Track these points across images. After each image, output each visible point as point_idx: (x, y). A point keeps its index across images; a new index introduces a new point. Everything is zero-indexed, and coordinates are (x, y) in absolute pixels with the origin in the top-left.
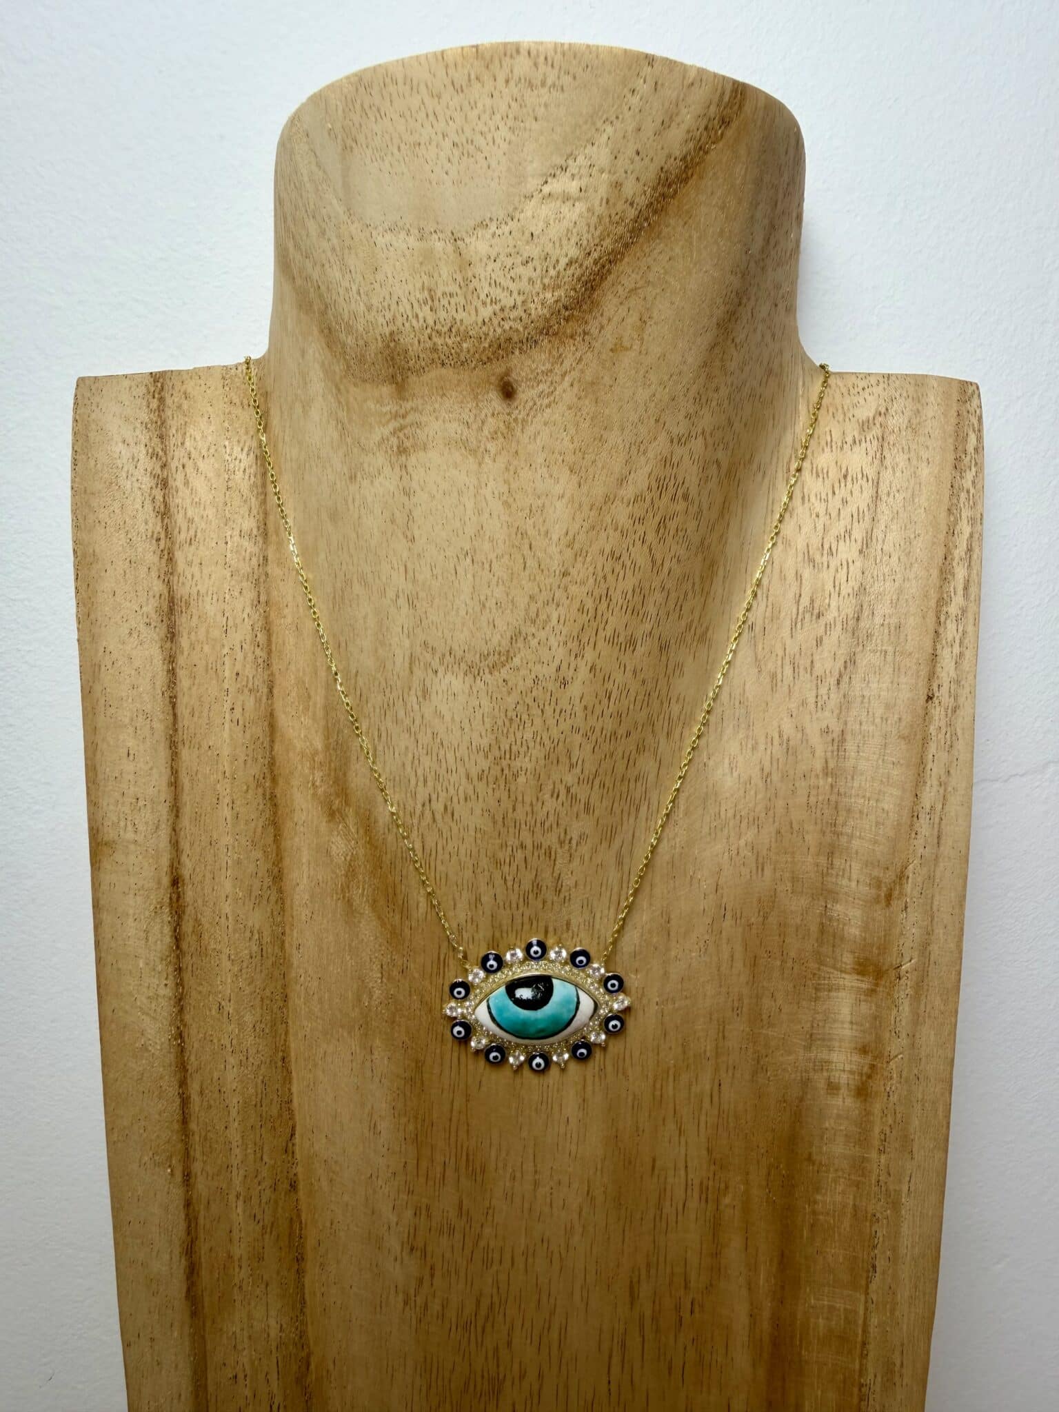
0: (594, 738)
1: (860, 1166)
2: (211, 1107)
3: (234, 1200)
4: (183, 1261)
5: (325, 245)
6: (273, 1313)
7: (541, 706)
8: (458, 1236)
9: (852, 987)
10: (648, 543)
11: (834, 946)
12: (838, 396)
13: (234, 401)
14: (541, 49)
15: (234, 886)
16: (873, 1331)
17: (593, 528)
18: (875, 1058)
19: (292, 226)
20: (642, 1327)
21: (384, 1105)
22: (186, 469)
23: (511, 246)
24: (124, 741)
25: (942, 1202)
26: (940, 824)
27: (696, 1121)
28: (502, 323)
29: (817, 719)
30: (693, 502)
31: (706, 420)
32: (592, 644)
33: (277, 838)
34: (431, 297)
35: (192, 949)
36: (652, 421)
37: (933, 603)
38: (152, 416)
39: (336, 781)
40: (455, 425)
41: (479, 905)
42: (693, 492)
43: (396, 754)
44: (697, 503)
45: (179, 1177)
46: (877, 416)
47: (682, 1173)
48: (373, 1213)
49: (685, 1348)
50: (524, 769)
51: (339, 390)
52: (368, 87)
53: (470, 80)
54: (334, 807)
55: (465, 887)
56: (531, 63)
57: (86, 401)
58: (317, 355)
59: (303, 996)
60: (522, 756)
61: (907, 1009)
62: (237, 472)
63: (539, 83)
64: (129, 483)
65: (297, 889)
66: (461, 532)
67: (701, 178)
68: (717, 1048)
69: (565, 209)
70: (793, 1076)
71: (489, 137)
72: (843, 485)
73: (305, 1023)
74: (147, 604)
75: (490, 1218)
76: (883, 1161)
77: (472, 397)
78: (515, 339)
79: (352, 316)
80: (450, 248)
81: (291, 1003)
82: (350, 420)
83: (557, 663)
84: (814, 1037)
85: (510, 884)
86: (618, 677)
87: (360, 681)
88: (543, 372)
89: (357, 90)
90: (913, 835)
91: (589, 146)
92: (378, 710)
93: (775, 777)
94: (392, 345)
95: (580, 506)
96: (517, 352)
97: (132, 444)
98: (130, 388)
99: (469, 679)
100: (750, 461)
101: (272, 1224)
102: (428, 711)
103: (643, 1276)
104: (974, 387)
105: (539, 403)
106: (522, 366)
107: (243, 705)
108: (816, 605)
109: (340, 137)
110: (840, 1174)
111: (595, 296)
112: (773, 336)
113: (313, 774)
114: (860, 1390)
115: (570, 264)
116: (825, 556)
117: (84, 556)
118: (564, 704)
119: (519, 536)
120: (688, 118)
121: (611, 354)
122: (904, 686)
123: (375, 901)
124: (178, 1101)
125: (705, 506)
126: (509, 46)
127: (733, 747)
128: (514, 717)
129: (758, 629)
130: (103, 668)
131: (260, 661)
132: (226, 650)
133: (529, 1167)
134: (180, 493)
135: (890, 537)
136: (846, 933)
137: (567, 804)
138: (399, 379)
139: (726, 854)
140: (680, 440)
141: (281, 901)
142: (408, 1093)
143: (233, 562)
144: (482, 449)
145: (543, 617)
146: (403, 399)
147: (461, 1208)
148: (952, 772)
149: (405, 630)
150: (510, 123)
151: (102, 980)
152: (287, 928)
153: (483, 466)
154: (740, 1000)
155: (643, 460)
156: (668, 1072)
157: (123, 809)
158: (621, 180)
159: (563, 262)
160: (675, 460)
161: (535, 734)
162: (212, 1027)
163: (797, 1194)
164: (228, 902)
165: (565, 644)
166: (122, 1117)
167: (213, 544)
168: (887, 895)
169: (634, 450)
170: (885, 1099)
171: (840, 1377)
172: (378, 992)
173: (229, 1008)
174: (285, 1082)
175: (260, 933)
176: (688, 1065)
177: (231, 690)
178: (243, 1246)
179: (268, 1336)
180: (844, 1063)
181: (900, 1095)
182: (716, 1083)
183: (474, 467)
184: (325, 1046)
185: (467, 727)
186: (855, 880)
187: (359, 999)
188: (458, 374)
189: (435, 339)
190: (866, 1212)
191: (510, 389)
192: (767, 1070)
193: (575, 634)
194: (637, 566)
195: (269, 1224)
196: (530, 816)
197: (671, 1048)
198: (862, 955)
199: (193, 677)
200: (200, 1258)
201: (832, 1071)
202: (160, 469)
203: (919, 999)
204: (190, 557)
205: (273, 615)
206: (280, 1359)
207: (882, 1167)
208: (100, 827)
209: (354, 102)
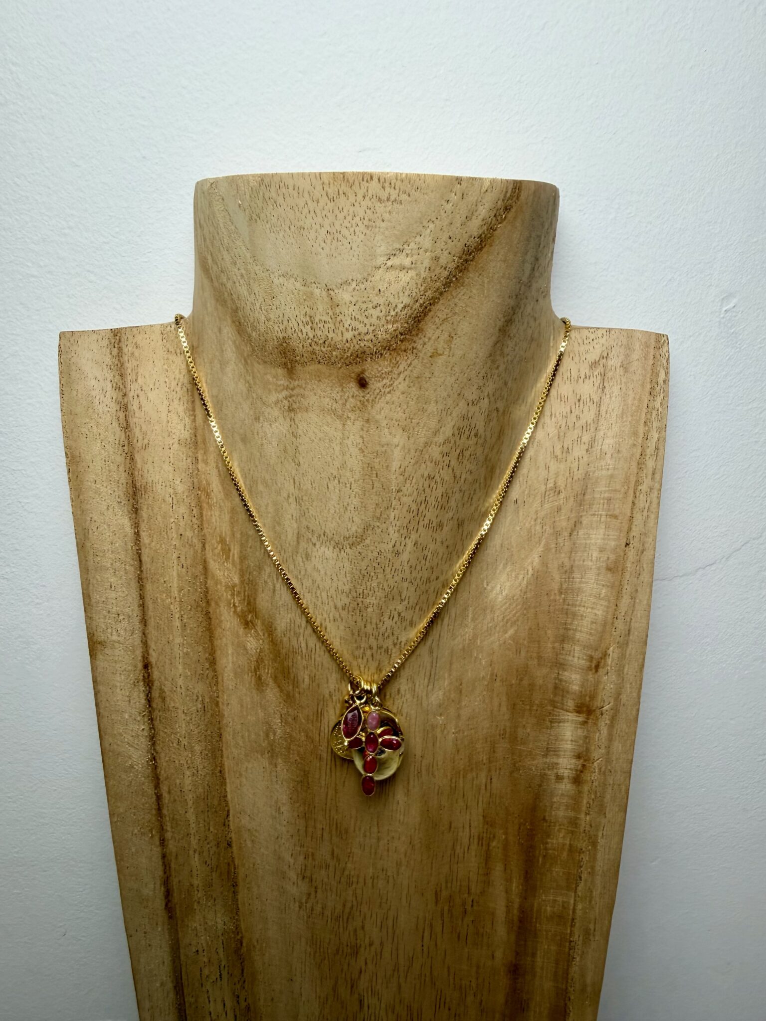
0: (416, 585)
1: (574, 822)
2: (176, 800)
3: (193, 853)
4: (163, 889)
5: (236, 270)
6: (219, 915)
7: (383, 568)
8: (331, 869)
9: (573, 720)
10: (452, 466)
11: (563, 696)
12: (576, 344)
13: (171, 350)
15: (185, 668)
16: (579, 913)
17: (417, 463)
18: (585, 760)
20: (442, 915)
21: (285, 797)
22: (140, 397)
23: (365, 296)
24: (107, 578)
25: (621, 841)
27: (477, 800)
28: (359, 342)
29: (557, 559)
30: (480, 437)
31: (490, 387)
32: (415, 529)
33: (211, 639)
34: (312, 321)
35: (159, 707)
36: (456, 395)
38: (114, 360)
39: (249, 603)
40: (328, 399)
42: (481, 431)
44: (483, 437)
45: (157, 840)
46: (601, 359)
47: (468, 829)
48: (279, 858)
49: (468, 926)
50: (372, 603)
51: (247, 362)
52: (268, 186)
54: (249, 619)
56: (380, 187)
57: (68, 350)
58: (230, 335)
59: (231, 733)
60: (370, 596)
61: (605, 732)
62: (175, 400)
63: (386, 199)
64: (101, 407)
65: (226, 670)
66: (331, 465)
68: (490, 758)
69: (402, 274)
70: (535, 773)
72: (577, 406)
73: (234, 750)
74: (118, 489)
75: (351, 859)
76: (588, 819)
77: (339, 384)
78: (368, 352)
79: (256, 321)
80: (324, 294)
81: (224, 739)
82: (255, 383)
83: (393, 542)
84: (549, 749)
85: (362, 669)
86: (432, 546)
88: (386, 372)
89: (260, 186)
90: (614, 629)
91: (418, 237)
93: (529, 595)
94: (285, 345)
95: (409, 450)
96: (369, 360)
98: (98, 340)
99: (338, 549)
100: (518, 399)
101: (217, 866)
102: (309, 568)
103: (443, 888)
104: (666, 337)
105: (383, 391)
106: (371, 369)
107: (186, 555)
108: (558, 486)
109: (247, 211)
110: (562, 827)
111: (420, 325)
113: (234, 599)
114: (570, 944)
115: (404, 307)
116: (564, 453)
117: (73, 457)
118: (397, 565)
119: (370, 468)
120: (484, 211)
121: (430, 359)
122: (611, 537)
123: (276, 677)
124: (154, 797)
125: (488, 437)
127: (504, 577)
128: (366, 574)
129: (520, 502)
130: (91, 532)
131: (196, 526)
132: (172, 520)
134: (137, 415)
135: (607, 441)
136: (570, 689)
137: (399, 623)
138: (290, 367)
139: (497, 643)
140: (473, 403)
141: (216, 676)
142: (299, 789)
143: (174, 461)
144: (345, 416)
145: (384, 516)
146: (292, 378)
147: (333, 854)
148: (639, 590)
149: (294, 515)
151: (102, 726)
152: (220, 693)
153: (346, 426)
154: (504, 729)
155: (450, 418)
156: (459, 773)
157: (110, 621)
158: (438, 255)
159: (400, 306)
160: (470, 415)
161: (379, 584)
162: (174, 753)
163: (536, 839)
164: (181, 678)
165: (399, 531)
166: (119, 807)
167: (161, 449)
168: (596, 666)
169: (444, 413)
170: (590, 784)
171: (558, 938)
172: (279, 731)
173: (184, 742)
174: (222, 785)
175: (203, 697)
176: (472, 769)
177: (177, 545)
178: (199, 879)
179: (217, 928)
180: (566, 764)
181: (599, 782)
182: (489, 779)
183: (340, 426)
184: (247, 763)
185: (335, 579)
186: (577, 657)
187: (267, 736)
188: (330, 369)
189: (314, 347)
190: (577, 848)
191: (364, 382)
192: (519, 770)
193: (405, 525)
194: (445, 481)
195: (215, 867)
196: (375, 630)
197: (461, 759)
198: (579, 701)
199: (151, 536)
200: (173, 887)
201: (559, 768)
202: (121, 398)
203: (613, 727)
204: (145, 458)
205: (203, 497)
206: (224, 940)
207: (587, 823)
208: (95, 632)
209: (257, 192)
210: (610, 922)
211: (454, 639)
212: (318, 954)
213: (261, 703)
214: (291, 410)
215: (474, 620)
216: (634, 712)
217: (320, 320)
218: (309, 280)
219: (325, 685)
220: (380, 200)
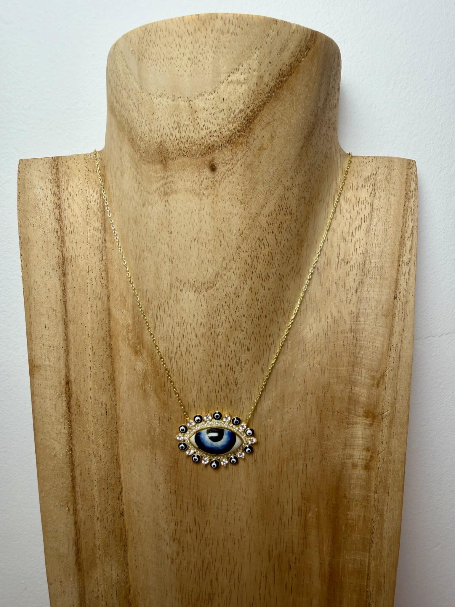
0: (251, 320)
1: (366, 499)
2: (85, 480)
3: (96, 520)
4: (74, 548)
5: (130, 101)
6: (114, 569)
7: (228, 305)
8: (194, 533)
9: (363, 423)
10: (274, 234)
12: (355, 166)
13: (90, 170)
14: (227, 16)
15: (94, 384)
16: (372, 569)
17: (250, 228)
18: (373, 453)
19: (115, 93)
20: (274, 570)
21: (161, 478)
22: (69, 200)
23: (214, 103)
24: (43, 321)
25: (401, 514)
26: (400, 352)
27: (296, 482)
28: (210, 138)
29: (347, 308)
30: (293, 215)
31: (300, 179)
32: (250, 278)
33: (112, 363)
34: (179, 126)
35: (75, 412)
36: (276, 181)
37: (397, 256)
38: (53, 176)
39: (138, 338)
40: (190, 183)
41: (202, 391)
42: (294, 211)
43: (165, 326)
44: (295, 216)
45: (71, 511)
46: (372, 175)
47: (291, 504)
48: (157, 525)
49: (292, 578)
50: (221, 332)
51: (137, 166)
52: (149, 32)
53: (195, 30)
54: (138, 349)
55: (196, 384)
56: (223, 23)
57: (23, 170)
58: (127, 150)
59: (125, 431)
60: (220, 327)
61: (386, 432)
62: (92, 202)
63: (226, 32)
64: (43, 206)
65: (122, 385)
66: (192, 230)
67: (297, 73)
68: (305, 450)
69: (238, 87)
70: (338, 461)
71: (204, 55)
72: (357, 205)
73: (126, 443)
74: (53, 260)
75: (208, 525)
76: (376, 496)
77: (197, 170)
78: (216, 145)
79: (143, 134)
80: (187, 104)
81: (120, 435)
82: (142, 180)
83: (235, 286)
84: (346, 444)
85: (215, 382)
86: (262, 292)
87: (148, 294)
88: (228, 160)
89: (144, 33)
90: (388, 357)
91: (249, 60)
92: (156, 307)
93: (329, 333)
94: (161, 147)
95: (245, 218)
96: (217, 151)
97: (45, 190)
98: (43, 164)
99: (197, 293)
100: (318, 196)
101: (113, 530)
102: (178, 307)
103: (274, 547)
104: (414, 162)
105: (227, 173)
106: (219, 157)
107: (96, 305)
108: (346, 258)
109: (137, 54)
110: (358, 502)
111: (251, 126)
112: (328, 141)
113: (128, 335)
114: (367, 593)
115: (241, 111)
116: (350, 236)
117: (24, 239)
118: (238, 304)
119: (218, 231)
120: (292, 46)
121: (258, 151)
122: (384, 293)
123: (156, 390)
124: (70, 478)
125: (299, 217)
126: (213, 15)
127: (311, 320)
128: (217, 310)
129: (321, 269)
130: (33, 289)
131: (104, 285)
132: (88, 281)
133: (225, 503)
134: (67, 211)
135: (378, 228)
136: (360, 400)
137: (240, 347)
138: (164, 162)
139: (308, 366)
140: (288, 188)
141: (115, 390)
142: (172, 473)
143: (90, 242)
144: (201, 193)
145: (229, 267)
146: (166, 171)
147: (195, 521)
148: (405, 329)
149: (168, 271)
150: (214, 49)
151: (36, 426)
152: (117, 402)
153: (202, 201)
154: (315, 429)
155: (272, 197)
156: (284, 461)
157: (44, 351)
158: (262, 75)
159: (237, 111)
160: (286, 197)
161: (226, 317)
162: (85, 446)
163: (339, 512)
164: (91, 391)
165: (239, 278)
166: (46, 486)
167: (82, 233)
168: (377, 383)
169: (268, 193)
170: (377, 470)
171: (358, 589)
172: (158, 429)
173: (92, 437)
174: (117, 469)
175: (106, 405)
176: (293, 458)
177: (91, 298)
178: (100, 540)
179: (112, 579)
180: (359, 455)
181: (383, 469)
182: (305, 465)
183: (198, 201)
184: (135, 453)
185: (196, 315)
186: (364, 377)
187: (150, 433)
188: (191, 160)
189: (180, 145)
190: (369, 518)
191: (214, 167)
192: (326, 459)
193: (243, 274)
194: (270, 243)
195: (112, 531)
196: (224, 353)
197: (285, 451)
198: (367, 409)
199: (74, 292)
200: (81, 546)
201: (354, 459)
202: (57, 201)
203: (391, 428)
204: (71, 240)
205: (109, 265)
206: (117, 588)
207: (375, 499)
208: (34, 359)
209: (143, 38)
210: (395, 576)
212: (184, 600)
215: (292, 349)
216: (406, 418)
217: (184, 125)
218: (177, 96)
219: (190, 395)
220: (222, 32)
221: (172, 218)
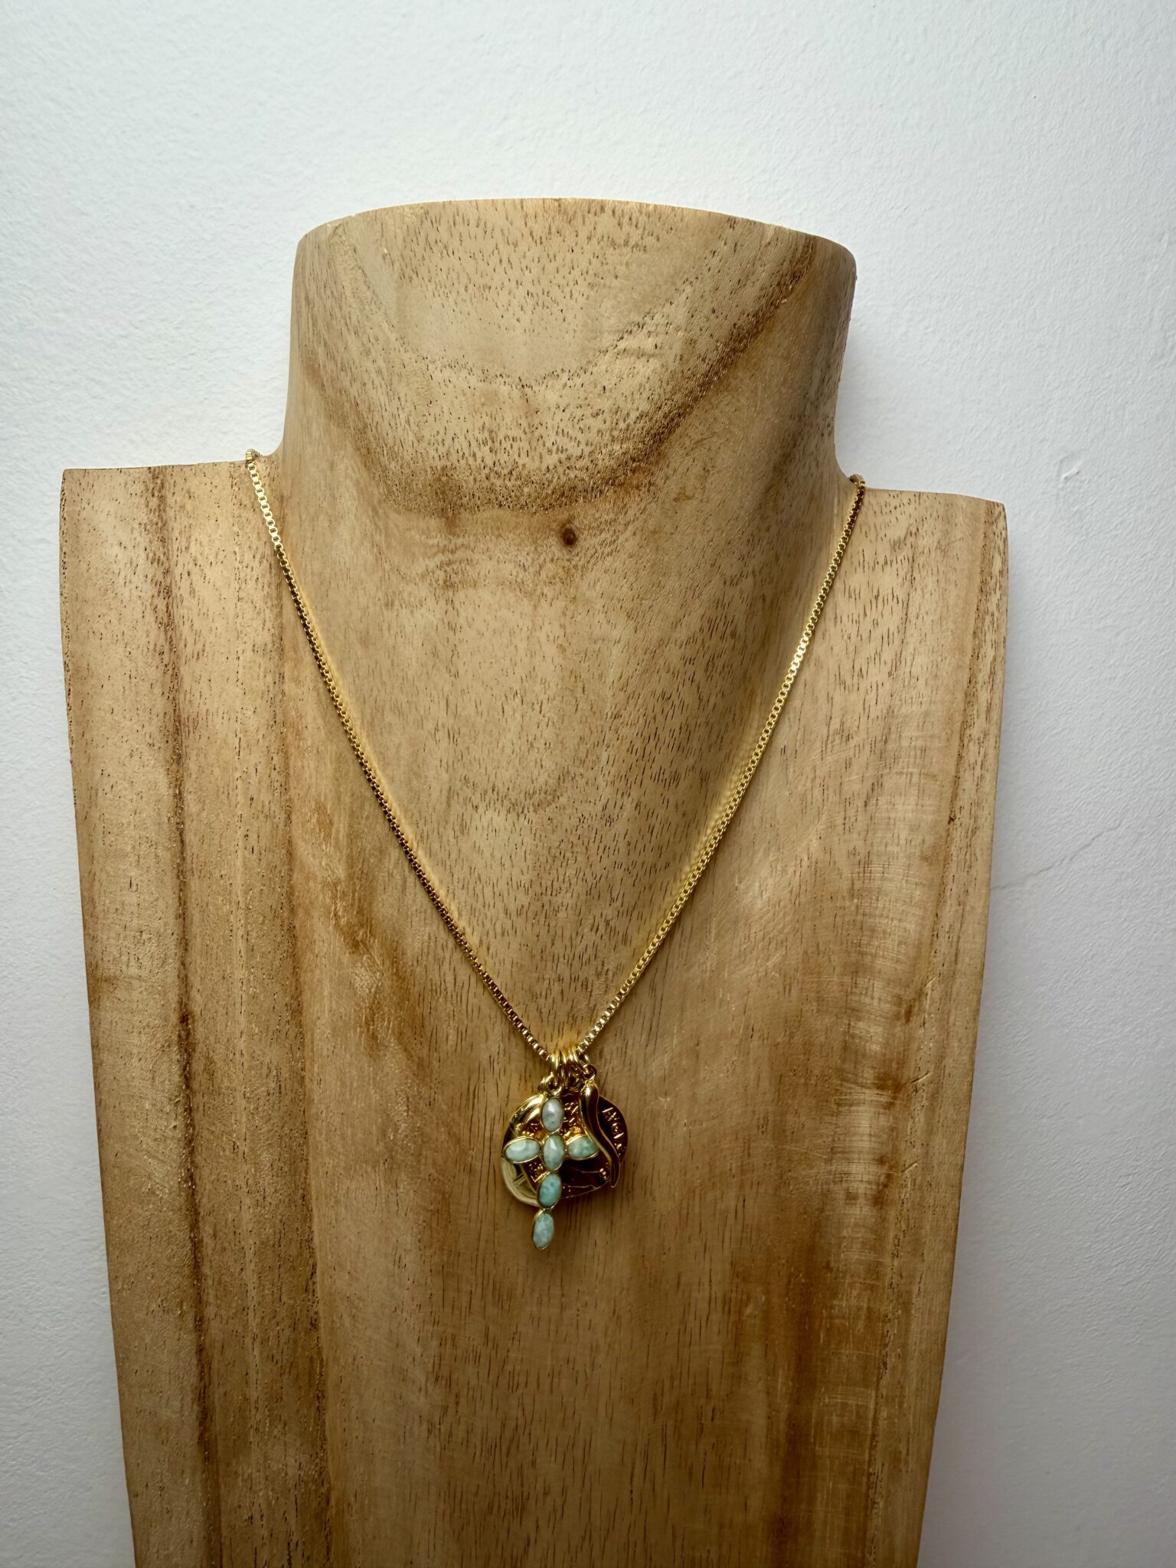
0: (635, 875)
1: (874, 1270)
2: (225, 1249)
3: (251, 1342)
4: (196, 1408)
5: (368, 364)
6: (291, 1451)
7: (586, 844)
8: (484, 1362)
9: (872, 1101)
10: (697, 681)
11: (856, 1063)
12: (871, 513)
13: (244, 503)
14: (625, 208)
15: (250, 1022)
16: (883, 1424)
17: (645, 671)
18: (891, 1168)
20: (665, 1437)
21: (409, 1239)
22: (193, 576)
23: (582, 397)
24: (125, 870)
25: (948, 1300)
26: (958, 942)
27: (721, 1237)
28: (567, 471)
29: (845, 841)
30: (739, 638)
31: (757, 559)
32: (638, 782)
33: (296, 970)
34: (492, 438)
36: (708, 566)
37: (957, 726)
38: (151, 516)
39: (360, 911)
40: (510, 567)
41: (512, 1038)
42: (740, 629)
44: (743, 638)
45: (189, 1321)
46: (908, 536)
47: (707, 1286)
48: (397, 1346)
49: (705, 1454)
50: (565, 904)
52: (435, 222)
53: (550, 233)
54: (359, 938)
55: (498, 1019)
56: (616, 222)
57: (75, 497)
58: (350, 471)
59: (324, 1131)
60: (563, 892)
61: (922, 1120)
62: (249, 582)
63: (622, 243)
64: (127, 589)
65: (318, 1023)
66: (511, 674)
67: (770, 331)
68: (742, 1165)
69: (640, 364)
70: (814, 1189)
71: (567, 290)
72: (874, 606)
73: (327, 1160)
74: (150, 723)
75: (516, 1342)
76: (896, 1264)
77: (531, 540)
78: (580, 487)
79: (398, 442)
80: (516, 393)
81: (311, 1140)
82: (389, 546)
83: (604, 801)
84: (835, 1150)
85: (545, 1015)
86: (661, 812)
88: (606, 521)
89: (422, 222)
90: (933, 954)
91: (667, 305)
93: (803, 899)
94: (444, 479)
95: (635, 651)
96: (581, 500)
97: (130, 548)
98: (126, 484)
99: (515, 814)
100: (790, 588)
101: (292, 1364)
102: (466, 847)
103: (667, 1388)
104: (1001, 508)
105: (600, 551)
106: (584, 515)
107: (258, 832)
108: (847, 725)
109: (397, 264)
111: (662, 448)
112: (817, 464)
113: (336, 904)
114: (869, 1479)
115: (641, 416)
116: (856, 677)
117: (76, 669)
118: (608, 840)
119: (573, 678)
120: (763, 275)
121: (674, 503)
122: (928, 808)
123: (401, 1034)
124: (189, 1245)
125: (749, 641)
126: (593, 204)
127: (764, 872)
128: (558, 854)
129: (788, 752)
130: (100, 793)
131: (277, 785)
132: (237, 775)
133: (556, 1291)
134: (185, 603)
135: (919, 660)
136: (868, 1051)
137: (606, 937)
138: (450, 515)
139: (755, 975)
140: (732, 581)
141: (301, 1035)
142: (434, 1225)
143: (245, 679)
144: (538, 592)
145: (592, 758)
146: (453, 534)
147: (487, 1335)
148: (971, 890)
149: (444, 761)
150: (590, 278)
151: (105, 1122)
152: (307, 1063)
153: (538, 609)
154: (766, 1118)
155: (697, 602)
156: (694, 1192)
157: (126, 943)
158: (695, 337)
159: (634, 415)
160: (726, 601)
161: (578, 871)
162: (227, 1168)
163: (815, 1303)
164: (243, 1039)
165: (613, 783)
166: (126, 1265)
167: (224, 659)
168: (907, 1011)
169: (690, 593)
170: (899, 1206)
171: (851, 1468)
172: (404, 1125)
173: (244, 1147)
175: (278, 1069)
176: (714, 1184)
177: (244, 815)
178: (259, 1388)
179: (286, 1474)
180: (862, 1173)
181: (913, 1202)
182: (741, 1199)
183: (529, 610)
184: (348, 1182)
185: (507, 864)
186: (877, 998)
187: (384, 1134)
188: (517, 516)
189: (493, 480)
190: (879, 1314)
191: (572, 537)
192: (789, 1184)
193: (623, 773)
194: (686, 704)
195: (288, 1365)
196: (569, 949)
197: (698, 1168)
198: (882, 1070)
199: (201, 801)
200: (213, 1403)
201: (851, 1181)
202: (162, 576)
203: (933, 1111)
204: (198, 673)
205: (290, 738)
206: (298, 1496)
207: (895, 1271)
208: (100, 962)
209: (417, 233)
210: (931, 1438)
211: (688, 970)
212: (456, 1515)
213: (374, 1079)
214: (448, 585)
215: (718, 936)
216: (965, 1087)
217: (506, 437)
218: (492, 372)
220: (614, 244)
221: (461, 641)
